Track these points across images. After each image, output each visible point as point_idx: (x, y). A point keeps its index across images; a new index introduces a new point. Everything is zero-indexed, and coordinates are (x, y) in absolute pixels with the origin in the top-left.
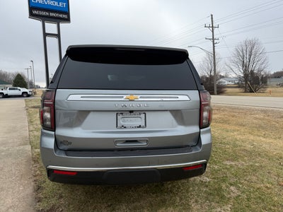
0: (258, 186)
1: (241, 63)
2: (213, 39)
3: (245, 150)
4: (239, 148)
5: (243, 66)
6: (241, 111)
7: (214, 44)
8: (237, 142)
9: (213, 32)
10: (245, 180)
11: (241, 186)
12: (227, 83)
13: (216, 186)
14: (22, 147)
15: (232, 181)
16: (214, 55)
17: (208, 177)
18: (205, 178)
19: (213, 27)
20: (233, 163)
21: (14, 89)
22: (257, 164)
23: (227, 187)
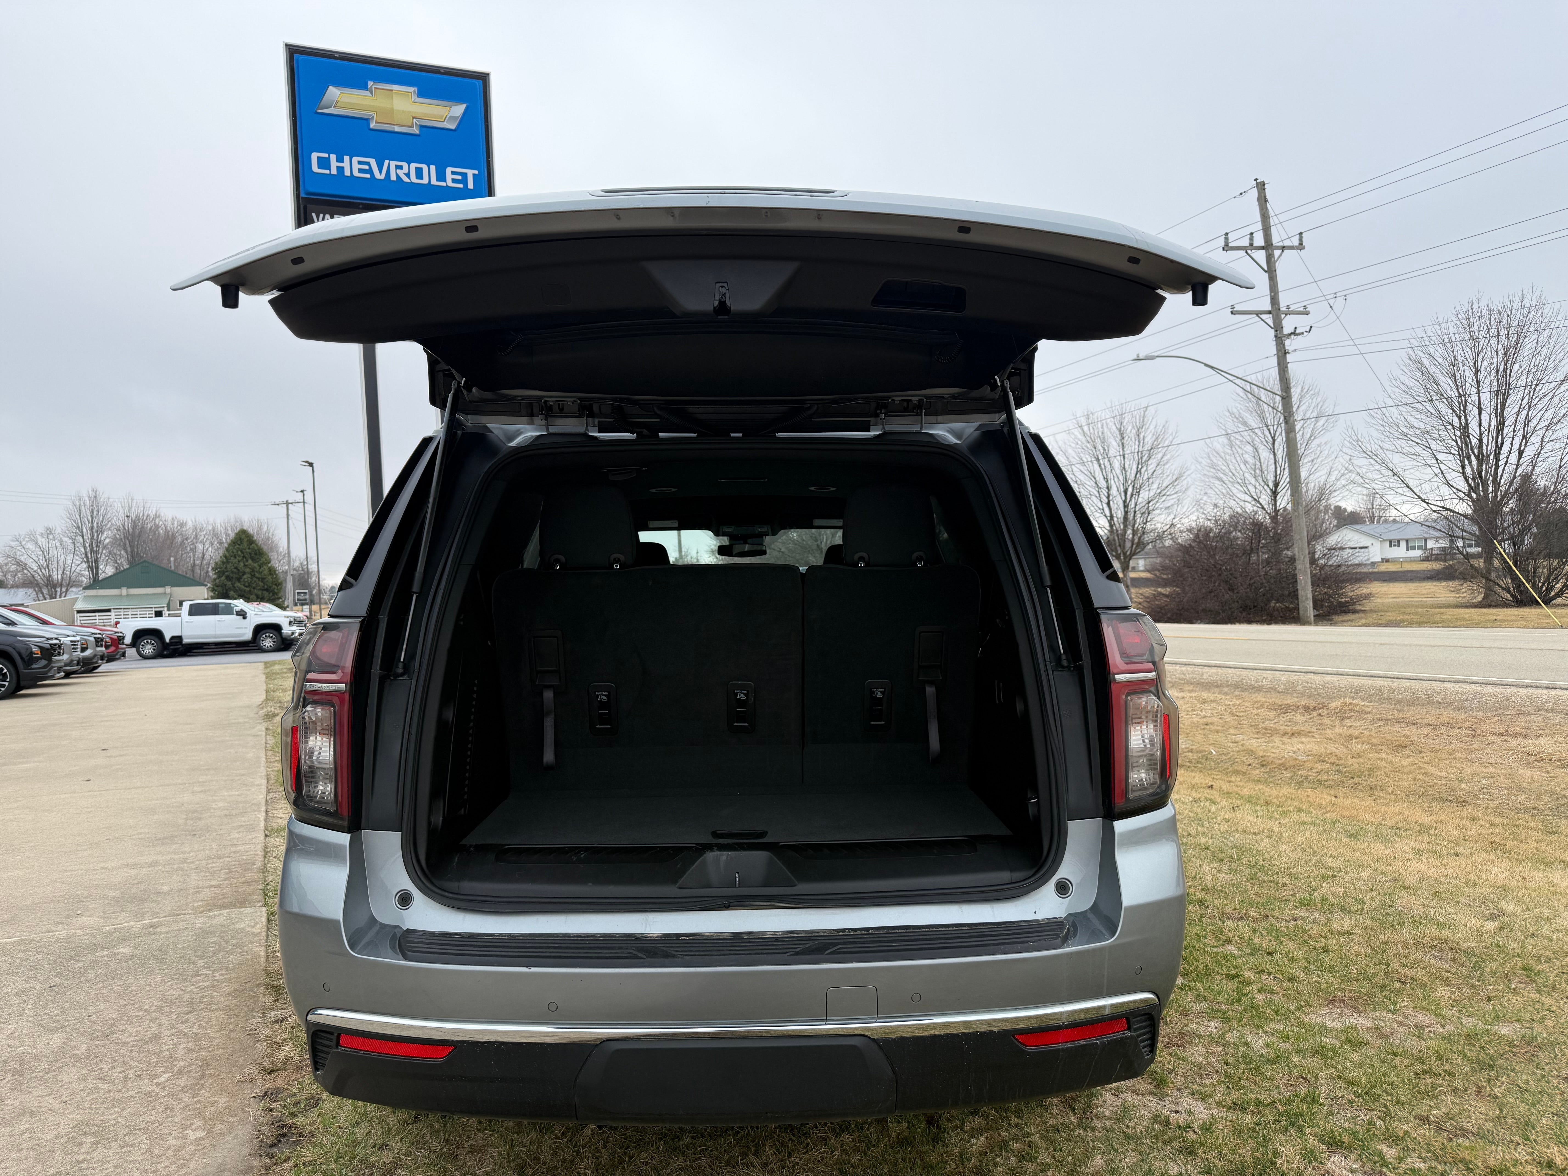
0: (1496, 1156)
1: (1451, 438)
2: (1276, 312)
3: (1441, 946)
4: (1406, 933)
5: (1464, 457)
6: (1448, 715)
7: (1280, 339)
8: (1403, 900)
9: (1271, 271)
10: (1424, 1120)
11: (1390, 1153)
12: (1376, 552)
13: (1247, 1152)
14: (221, 917)
15: (1340, 1123)
16: (1286, 398)
17: (1203, 1097)
18: (1188, 1102)
19: (1268, 246)
20: (1361, 1022)
21: (213, 610)
22: (1505, 1030)
23: (1309, 1156)
